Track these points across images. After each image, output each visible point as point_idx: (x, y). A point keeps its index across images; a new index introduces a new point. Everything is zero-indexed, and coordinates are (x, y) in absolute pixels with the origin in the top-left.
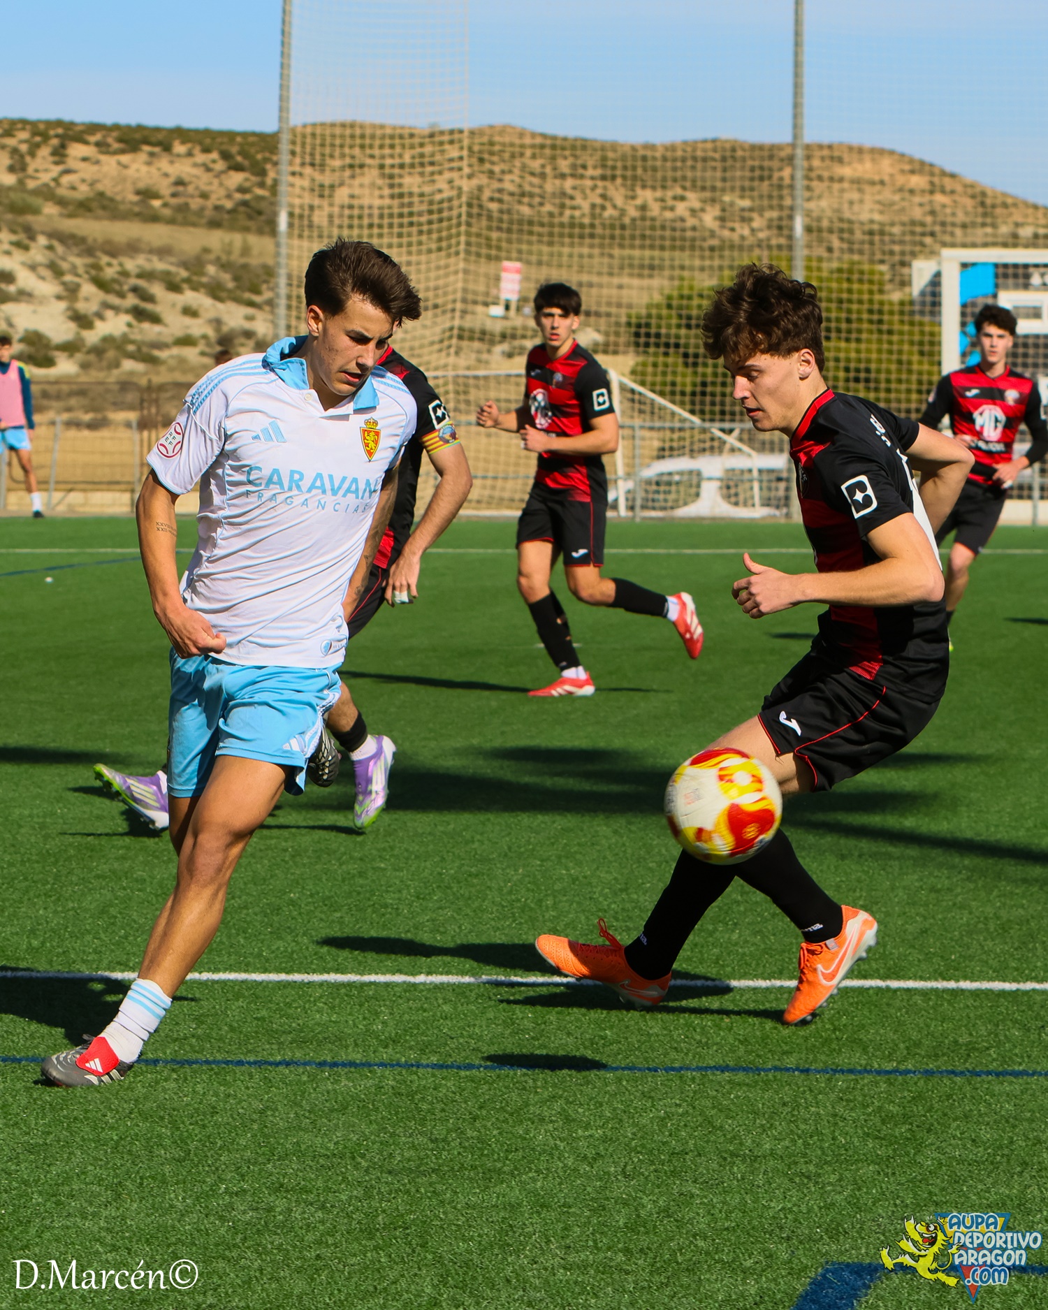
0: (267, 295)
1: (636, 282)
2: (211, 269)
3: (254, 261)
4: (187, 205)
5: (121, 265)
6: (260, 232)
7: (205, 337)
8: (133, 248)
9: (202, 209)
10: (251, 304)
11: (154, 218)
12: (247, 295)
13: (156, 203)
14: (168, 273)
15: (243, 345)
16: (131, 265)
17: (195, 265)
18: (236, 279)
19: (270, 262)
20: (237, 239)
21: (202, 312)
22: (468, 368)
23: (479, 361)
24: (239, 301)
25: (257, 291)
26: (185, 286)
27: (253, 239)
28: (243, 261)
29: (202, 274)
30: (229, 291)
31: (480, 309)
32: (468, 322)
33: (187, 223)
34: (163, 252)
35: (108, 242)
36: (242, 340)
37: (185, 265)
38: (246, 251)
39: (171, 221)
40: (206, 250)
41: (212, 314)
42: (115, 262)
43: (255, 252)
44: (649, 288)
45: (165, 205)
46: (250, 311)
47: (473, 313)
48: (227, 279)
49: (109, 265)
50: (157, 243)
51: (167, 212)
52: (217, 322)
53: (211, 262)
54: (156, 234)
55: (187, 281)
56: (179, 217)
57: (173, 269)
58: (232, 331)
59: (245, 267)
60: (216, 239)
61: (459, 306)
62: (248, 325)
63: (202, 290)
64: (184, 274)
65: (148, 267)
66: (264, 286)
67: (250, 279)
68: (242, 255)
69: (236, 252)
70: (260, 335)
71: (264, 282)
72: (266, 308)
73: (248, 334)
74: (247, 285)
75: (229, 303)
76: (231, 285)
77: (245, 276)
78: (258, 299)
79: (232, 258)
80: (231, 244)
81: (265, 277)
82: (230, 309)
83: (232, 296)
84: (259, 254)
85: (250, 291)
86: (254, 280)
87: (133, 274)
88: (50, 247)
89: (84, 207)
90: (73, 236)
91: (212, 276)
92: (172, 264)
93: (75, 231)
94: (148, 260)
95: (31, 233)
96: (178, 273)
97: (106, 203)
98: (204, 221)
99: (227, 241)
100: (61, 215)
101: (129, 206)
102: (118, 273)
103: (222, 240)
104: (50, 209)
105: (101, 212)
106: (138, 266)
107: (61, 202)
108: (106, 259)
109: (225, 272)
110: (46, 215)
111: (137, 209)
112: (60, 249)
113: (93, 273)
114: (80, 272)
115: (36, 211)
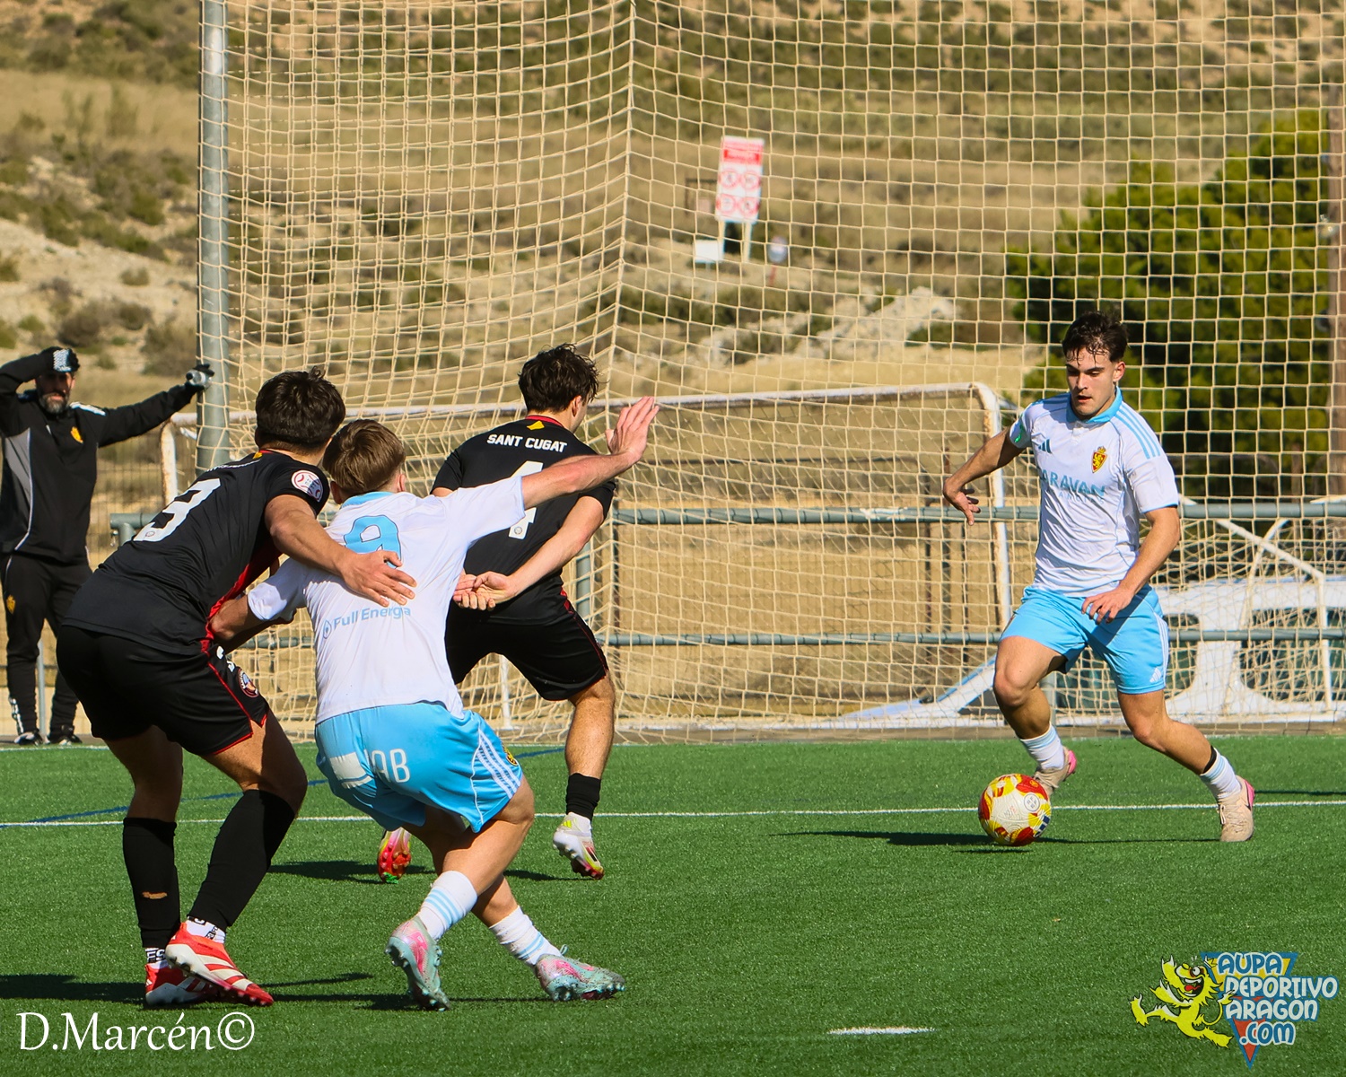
0: (176, 224)
1: (1033, 179)
2: (43, 167)
3: (142, 147)
6: (156, 77)
7: (31, 324)
9: (19, 25)
10: (138, 246)
12: (127, 225)
15: (119, 342)
17: (6, 156)
18: (99, 188)
19: (185, 148)
20: (101, 91)
21: (22, 268)
23: (674, 374)
24: (105, 238)
25: (154, 220)
27: (136, 93)
28: (116, 146)
29: (25, 178)
30: (84, 216)
31: (669, 248)
32: (647, 279)
36: (120, 332)
38: (121, 121)
40: (28, 122)
41: (46, 273)
43: (144, 123)
44: (1065, 197)
46: (135, 261)
47: (656, 259)
52: (59, 291)
53: (41, 150)
58: (93, 307)
59: (121, 158)
60: (50, 96)
61: (623, 244)
62: (129, 296)
63: (23, 217)
66: (168, 204)
67: (133, 188)
68: (113, 132)
69: (100, 124)
70: (159, 319)
71: (168, 194)
72: (175, 256)
73: (132, 317)
74: (128, 201)
75: (87, 247)
76: (89, 202)
77: (122, 180)
78: (152, 234)
79: (91, 139)
80: (87, 106)
81: (170, 184)
82: (92, 260)
83: (92, 228)
84: (155, 130)
85: (135, 215)
86: (143, 190)
91: (44, 183)
98: (23, 54)
99: (78, 99)
103: (67, 98)
109: (75, 173)
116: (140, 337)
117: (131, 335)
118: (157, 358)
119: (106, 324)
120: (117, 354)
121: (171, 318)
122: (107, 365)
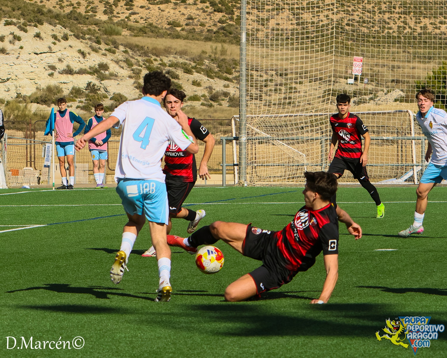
0: (236, 74)
1: (422, 65)
2: (207, 62)
3: (228, 58)
4: (194, 29)
5: (161, 60)
6: (231, 42)
7: (204, 96)
8: (167, 51)
9: (202, 31)
10: (227, 79)
11: (178, 37)
12: (225, 74)
13: (179, 29)
14: (185, 64)
15: (223, 100)
16: (166, 60)
17: (199, 60)
18: (219, 67)
19: (237, 58)
20: (219, 45)
21: (202, 84)
24: (220, 77)
25: (231, 73)
26: (194, 70)
27: (226, 46)
28: (222, 57)
29: (203, 64)
30: (215, 73)
31: (343, 80)
32: (337, 87)
33: (193, 39)
34: (182, 53)
35: (155, 49)
36: (223, 98)
37: (193, 60)
38: (223, 52)
39: (186, 38)
40: (204, 52)
41: (207, 85)
42: (158, 59)
43: (228, 52)
45: (183, 30)
46: (226, 82)
47: (340, 82)
48: (214, 66)
49: (155, 60)
50: (179, 49)
51: (184, 33)
52: (210, 88)
53: (206, 58)
54: (179, 44)
55: (195, 68)
56: (190, 36)
57: (188, 62)
58: (217, 92)
59: (223, 60)
60: (208, 47)
61: (333, 79)
62: (225, 90)
63: (202, 73)
64: (193, 64)
65: (175, 61)
66: (234, 70)
67: (226, 66)
68: (221, 55)
69: (219, 53)
70: (231, 95)
71: (234, 68)
72: (236, 81)
73: (226, 94)
74: (225, 69)
75: (216, 79)
76: (217, 70)
77: (224, 65)
78: (230, 77)
79: (217, 56)
80: (216, 49)
81: (234, 66)
82: (217, 82)
83: (217, 75)
84: (231, 54)
85: (226, 73)
86: (228, 67)
87: (167, 65)
88: (126, 52)
89: (142, 31)
90: (137, 46)
91: (207, 65)
92: (187, 60)
93: (138, 43)
94: (175, 58)
95: (116, 45)
96: (190, 64)
97: (153, 29)
98: (202, 38)
99: (214, 47)
100: (131, 35)
101: (165, 31)
102: (160, 64)
103: (211, 47)
104: (125, 32)
105: (151, 34)
106: (170, 61)
107: (131, 29)
108: (154, 57)
109: (214, 63)
110: (123, 36)
111: (169, 32)
112: (131, 53)
113: (148, 64)
114: (141, 64)
115: (118, 34)
116: (227, 99)
117: (226, 98)
118: (231, 103)
119: (220, 96)
120: (222, 102)
121: (234, 95)
122: (220, 105)
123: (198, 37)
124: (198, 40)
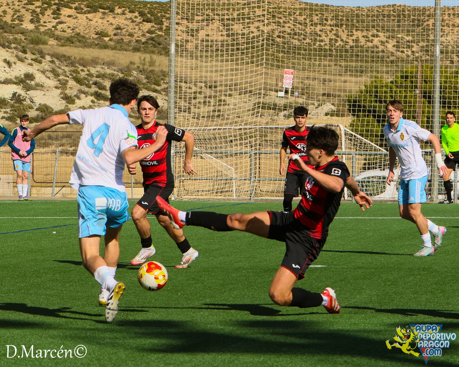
0: (164, 86)
1: (354, 79)
2: (135, 73)
3: (156, 69)
4: (122, 39)
5: (88, 71)
6: (160, 53)
8: (94, 62)
9: (130, 42)
10: (155, 91)
11: (106, 47)
12: (153, 86)
13: (106, 39)
14: (113, 75)
16: (93, 71)
17: (126, 71)
18: (147, 78)
19: (166, 69)
20: (148, 56)
22: (267, 123)
23: (273, 120)
24: (148, 89)
25: (159, 85)
27: (155, 57)
28: (151, 68)
29: (131, 75)
30: (143, 84)
31: (273, 93)
32: (267, 100)
33: (121, 49)
34: (110, 64)
35: (82, 59)
37: (121, 71)
38: (152, 63)
39: (114, 48)
40: (132, 63)
42: (85, 69)
43: (157, 64)
45: (111, 40)
46: (155, 94)
47: (270, 95)
48: (142, 77)
49: (82, 70)
50: (107, 59)
51: (112, 43)
53: (134, 69)
54: (106, 55)
56: (118, 46)
57: (116, 73)
59: (152, 71)
60: (136, 57)
61: (263, 92)
64: (121, 75)
65: (102, 71)
66: (162, 81)
67: (154, 78)
68: (150, 66)
69: (147, 64)
71: (162, 79)
72: (164, 93)
74: (153, 81)
75: (144, 91)
76: (145, 81)
77: (152, 76)
78: (158, 88)
79: (146, 67)
80: (144, 60)
81: (163, 77)
83: (145, 87)
84: (159, 65)
85: (154, 84)
86: (157, 78)
87: (95, 75)
88: (52, 62)
89: (69, 41)
90: (64, 56)
91: (135, 77)
92: (114, 70)
93: (65, 53)
94: (102, 68)
95: (42, 54)
96: (118, 75)
97: (81, 39)
98: (131, 48)
99: (142, 58)
100: (58, 45)
101: (92, 41)
102: (87, 75)
103: (140, 58)
104: (52, 42)
105: (78, 43)
106: (97, 71)
107: (58, 38)
108: (81, 68)
109: (142, 74)
110: (50, 45)
111: (96, 42)
112: (57, 62)
113: (74, 75)
114: (68, 74)
115: (45, 43)
118: (159, 115)
123: (126, 47)
124: (126, 50)
